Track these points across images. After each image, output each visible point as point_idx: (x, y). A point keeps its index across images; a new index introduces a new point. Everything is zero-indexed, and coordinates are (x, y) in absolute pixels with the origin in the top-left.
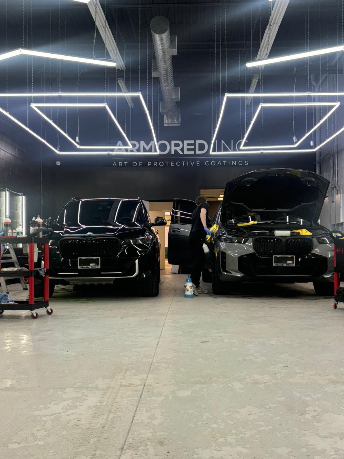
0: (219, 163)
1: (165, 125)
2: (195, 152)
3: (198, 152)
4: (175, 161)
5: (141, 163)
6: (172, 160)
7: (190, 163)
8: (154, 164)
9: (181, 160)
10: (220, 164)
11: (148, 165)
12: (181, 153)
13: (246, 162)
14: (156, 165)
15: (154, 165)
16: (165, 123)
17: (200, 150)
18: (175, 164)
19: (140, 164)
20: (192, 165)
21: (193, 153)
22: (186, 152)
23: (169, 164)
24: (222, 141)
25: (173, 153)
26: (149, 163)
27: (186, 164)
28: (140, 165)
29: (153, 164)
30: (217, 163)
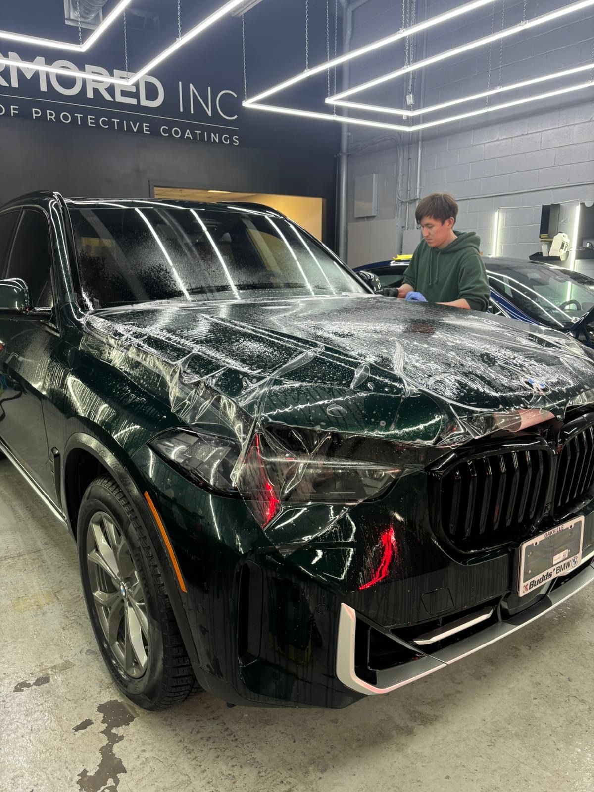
0: (188, 134)
1: (67, 22)
2: (139, 101)
3: (144, 102)
4: (98, 115)
5: (14, 109)
6: (91, 112)
7: (128, 125)
8: (48, 117)
9: (111, 116)
10: (190, 136)
11: (34, 115)
12: (108, 97)
13: (235, 138)
14: (53, 117)
15: (48, 119)
16: (66, 17)
17: (148, 98)
18: (96, 122)
19: (12, 112)
20: (135, 130)
21: (133, 101)
22: (119, 99)
23: (84, 120)
24: (192, 86)
25: (90, 94)
26: (37, 113)
27: (120, 124)
28: (12, 115)
29: (44, 114)
30: (183, 133)
